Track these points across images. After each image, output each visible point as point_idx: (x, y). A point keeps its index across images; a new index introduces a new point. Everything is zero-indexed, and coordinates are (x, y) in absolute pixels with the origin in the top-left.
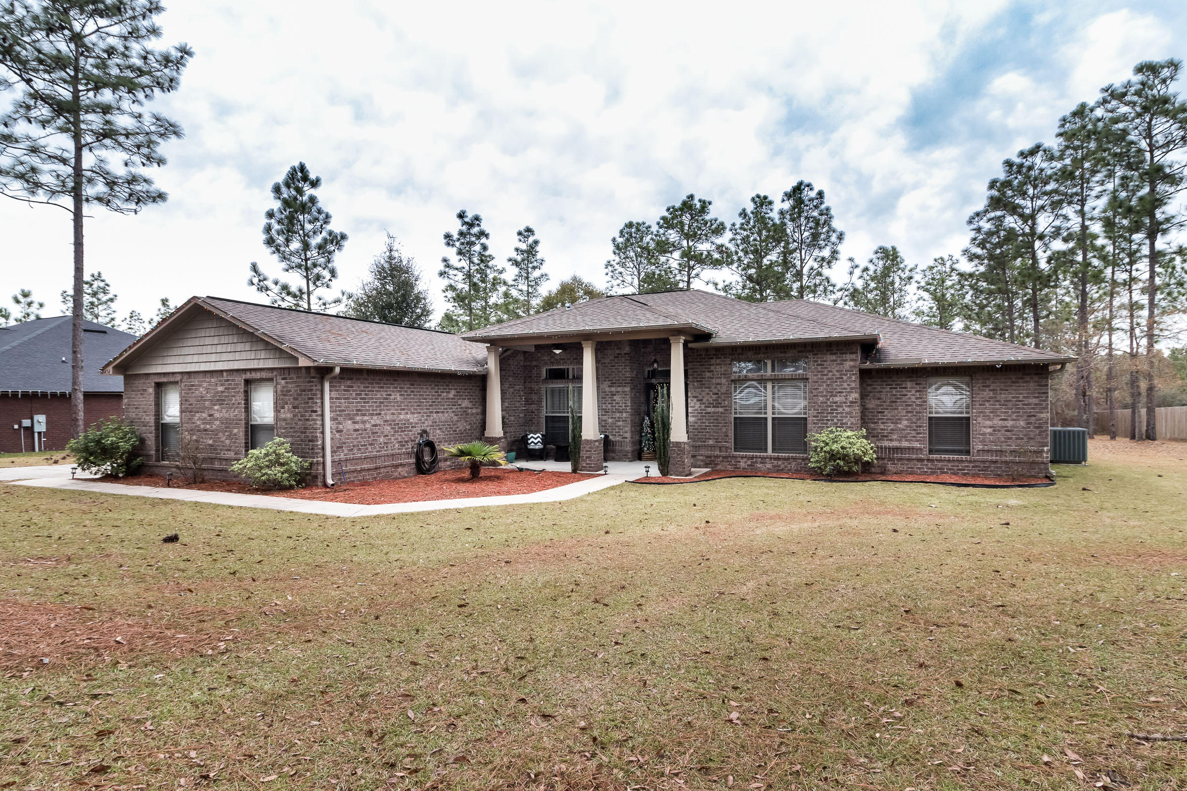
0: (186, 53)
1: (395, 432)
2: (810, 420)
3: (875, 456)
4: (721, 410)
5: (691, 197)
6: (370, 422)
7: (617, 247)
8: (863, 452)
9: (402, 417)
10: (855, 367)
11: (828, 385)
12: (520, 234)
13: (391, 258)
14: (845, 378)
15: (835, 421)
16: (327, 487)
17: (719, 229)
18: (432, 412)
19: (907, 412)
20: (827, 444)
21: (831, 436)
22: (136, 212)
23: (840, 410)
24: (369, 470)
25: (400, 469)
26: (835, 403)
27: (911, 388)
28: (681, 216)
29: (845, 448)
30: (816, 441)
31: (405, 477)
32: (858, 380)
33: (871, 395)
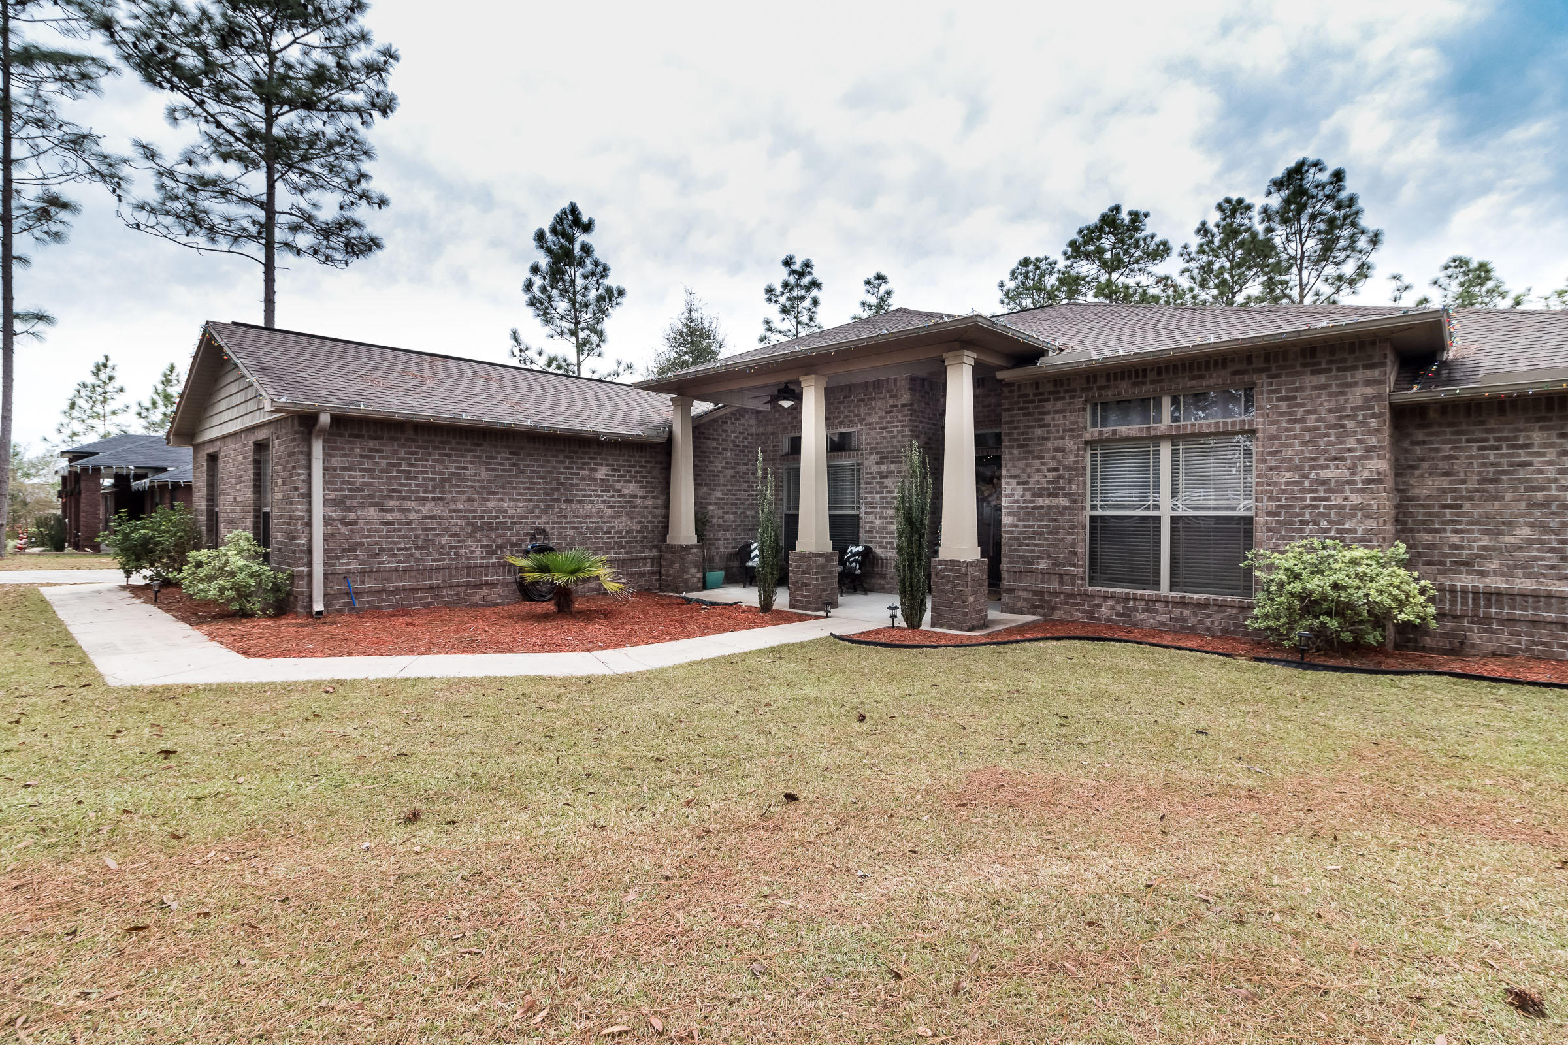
0: (391, 56)
1: (475, 529)
2: (1259, 522)
3: (1431, 610)
4: (1063, 501)
5: (1117, 209)
6: (418, 512)
7: (1007, 294)
8: (1395, 599)
9: (490, 505)
10: (1378, 398)
11: (1305, 444)
12: (868, 283)
13: (690, 319)
14: (1350, 425)
15: (1324, 523)
16: (312, 616)
17: (1161, 251)
18: (558, 500)
19: (1530, 506)
20: (1297, 577)
21: (1306, 557)
22: (347, 263)
23: (1336, 499)
24: (413, 590)
25: (485, 591)
26: (1324, 483)
27: (1545, 445)
28: (1099, 238)
29: (1345, 588)
30: (1270, 568)
31: (496, 605)
32: (1387, 430)
33: (1425, 465)
